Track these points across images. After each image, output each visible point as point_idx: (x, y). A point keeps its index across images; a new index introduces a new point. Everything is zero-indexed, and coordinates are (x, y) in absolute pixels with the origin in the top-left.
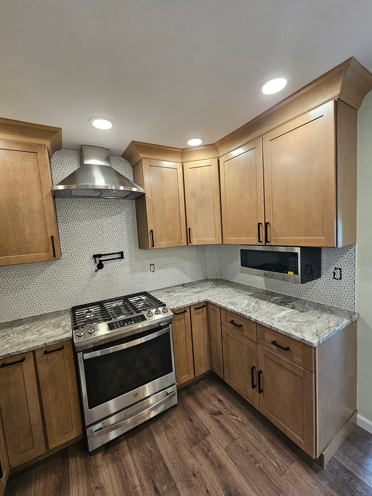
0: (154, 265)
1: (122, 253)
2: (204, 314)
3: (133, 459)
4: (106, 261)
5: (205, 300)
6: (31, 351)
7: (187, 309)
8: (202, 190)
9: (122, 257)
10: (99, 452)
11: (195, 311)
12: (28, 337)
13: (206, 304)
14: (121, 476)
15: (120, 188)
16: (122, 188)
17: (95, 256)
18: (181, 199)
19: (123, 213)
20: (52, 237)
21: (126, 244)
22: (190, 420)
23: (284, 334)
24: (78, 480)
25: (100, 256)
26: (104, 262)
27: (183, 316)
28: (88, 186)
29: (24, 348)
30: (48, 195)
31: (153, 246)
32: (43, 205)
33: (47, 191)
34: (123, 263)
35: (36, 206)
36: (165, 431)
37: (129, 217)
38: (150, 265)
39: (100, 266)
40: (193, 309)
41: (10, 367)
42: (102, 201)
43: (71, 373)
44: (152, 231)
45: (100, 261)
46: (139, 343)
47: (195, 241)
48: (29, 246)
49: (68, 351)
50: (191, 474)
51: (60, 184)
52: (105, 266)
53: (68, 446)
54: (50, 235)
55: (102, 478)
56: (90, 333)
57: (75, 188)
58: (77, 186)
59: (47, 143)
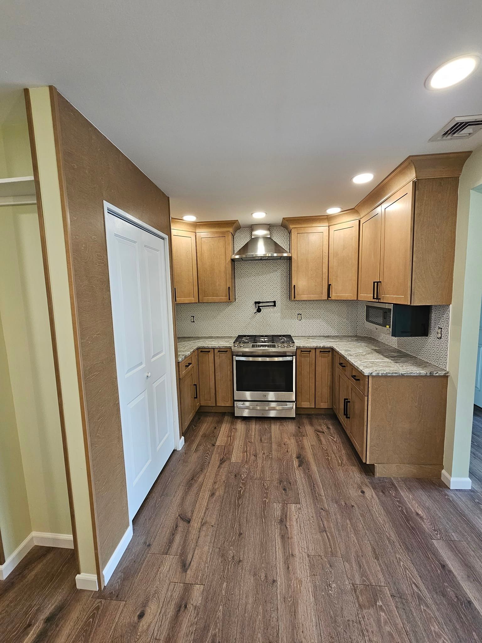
0: (301, 314)
1: (274, 302)
2: (330, 358)
3: (255, 427)
4: (263, 307)
5: (331, 346)
6: (212, 348)
7: (312, 350)
8: (344, 250)
9: (275, 305)
10: (240, 419)
11: (320, 353)
12: (213, 343)
13: (332, 350)
14: (247, 430)
15: (274, 255)
16: (275, 255)
17: (256, 303)
18: (325, 259)
19: (279, 271)
20: (229, 288)
21: (279, 296)
22: (299, 427)
23: (356, 368)
24: (227, 423)
25: (259, 303)
26: (262, 307)
27: (309, 354)
28: (253, 255)
29: (210, 346)
30: (229, 262)
31: (295, 298)
32: (226, 267)
33: (229, 260)
34: (275, 310)
35: (223, 269)
36: (279, 426)
37: (283, 274)
38: (298, 314)
39: (259, 310)
40: (318, 351)
41: (205, 354)
42: (264, 263)
43: (229, 367)
44: (294, 286)
45: (259, 306)
46: (268, 360)
47: (333, 296)
48: (218, 292)
49: (229, 354)
50: (283, 443)
51: (237, 254)
52: (262, 310)
53: (226, 412)
54: (228, 286)
55: (237, 427)
56: (241, 346)
57: (245, 257)
58: (246, 256)
59: (231, 230)
